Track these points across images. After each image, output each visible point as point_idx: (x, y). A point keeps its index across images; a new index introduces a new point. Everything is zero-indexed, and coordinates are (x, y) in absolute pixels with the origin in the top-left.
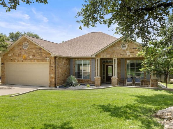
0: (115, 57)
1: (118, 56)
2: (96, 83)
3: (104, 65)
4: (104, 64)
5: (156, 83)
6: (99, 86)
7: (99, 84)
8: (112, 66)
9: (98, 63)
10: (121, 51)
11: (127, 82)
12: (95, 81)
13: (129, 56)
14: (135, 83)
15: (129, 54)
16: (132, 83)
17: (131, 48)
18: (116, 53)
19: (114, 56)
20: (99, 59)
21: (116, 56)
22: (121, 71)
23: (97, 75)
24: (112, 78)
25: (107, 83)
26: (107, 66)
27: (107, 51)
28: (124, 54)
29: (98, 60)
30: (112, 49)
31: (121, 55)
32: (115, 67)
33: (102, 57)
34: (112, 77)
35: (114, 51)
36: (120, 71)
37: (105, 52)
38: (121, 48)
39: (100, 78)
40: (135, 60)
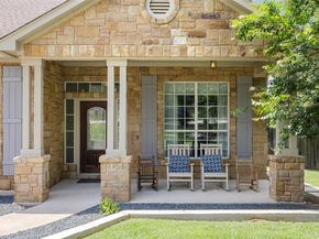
0: (117, 58)
1: (133, 48)
2: (22, 188)
3: (70, 103)
4: (69, 96)
5: (296, 173)
6: (36, 200)
7: (39, 189)
8: (104, 105)
9: (32, 88)
10: (148, 27)
11: (169, 175)
12: (16, 178)
13: (183, 49)
14: (204, 175)
15: (180, 40)
16: (191, 175)
17: (190, 14)
18: (125, 34)
19: (115, 52)
20: (40, 64)
21: (120, 51)
22: (141, 126)
23: (31, 148)
24: (102, 159)
25: (82, 181)
26: (85, 106)
27: (76, 22)
28: (161, 40)
29: (32, 70)
30: (101, 15)
31: (149, 47)
32: (117, 125)
33: (52, 54)
34: (103, 152)
35: (114, 25)
36: (137, 128)
37: (68, 30)
38: (144, 13)
39: (41, 160)
40: (196, 83)
